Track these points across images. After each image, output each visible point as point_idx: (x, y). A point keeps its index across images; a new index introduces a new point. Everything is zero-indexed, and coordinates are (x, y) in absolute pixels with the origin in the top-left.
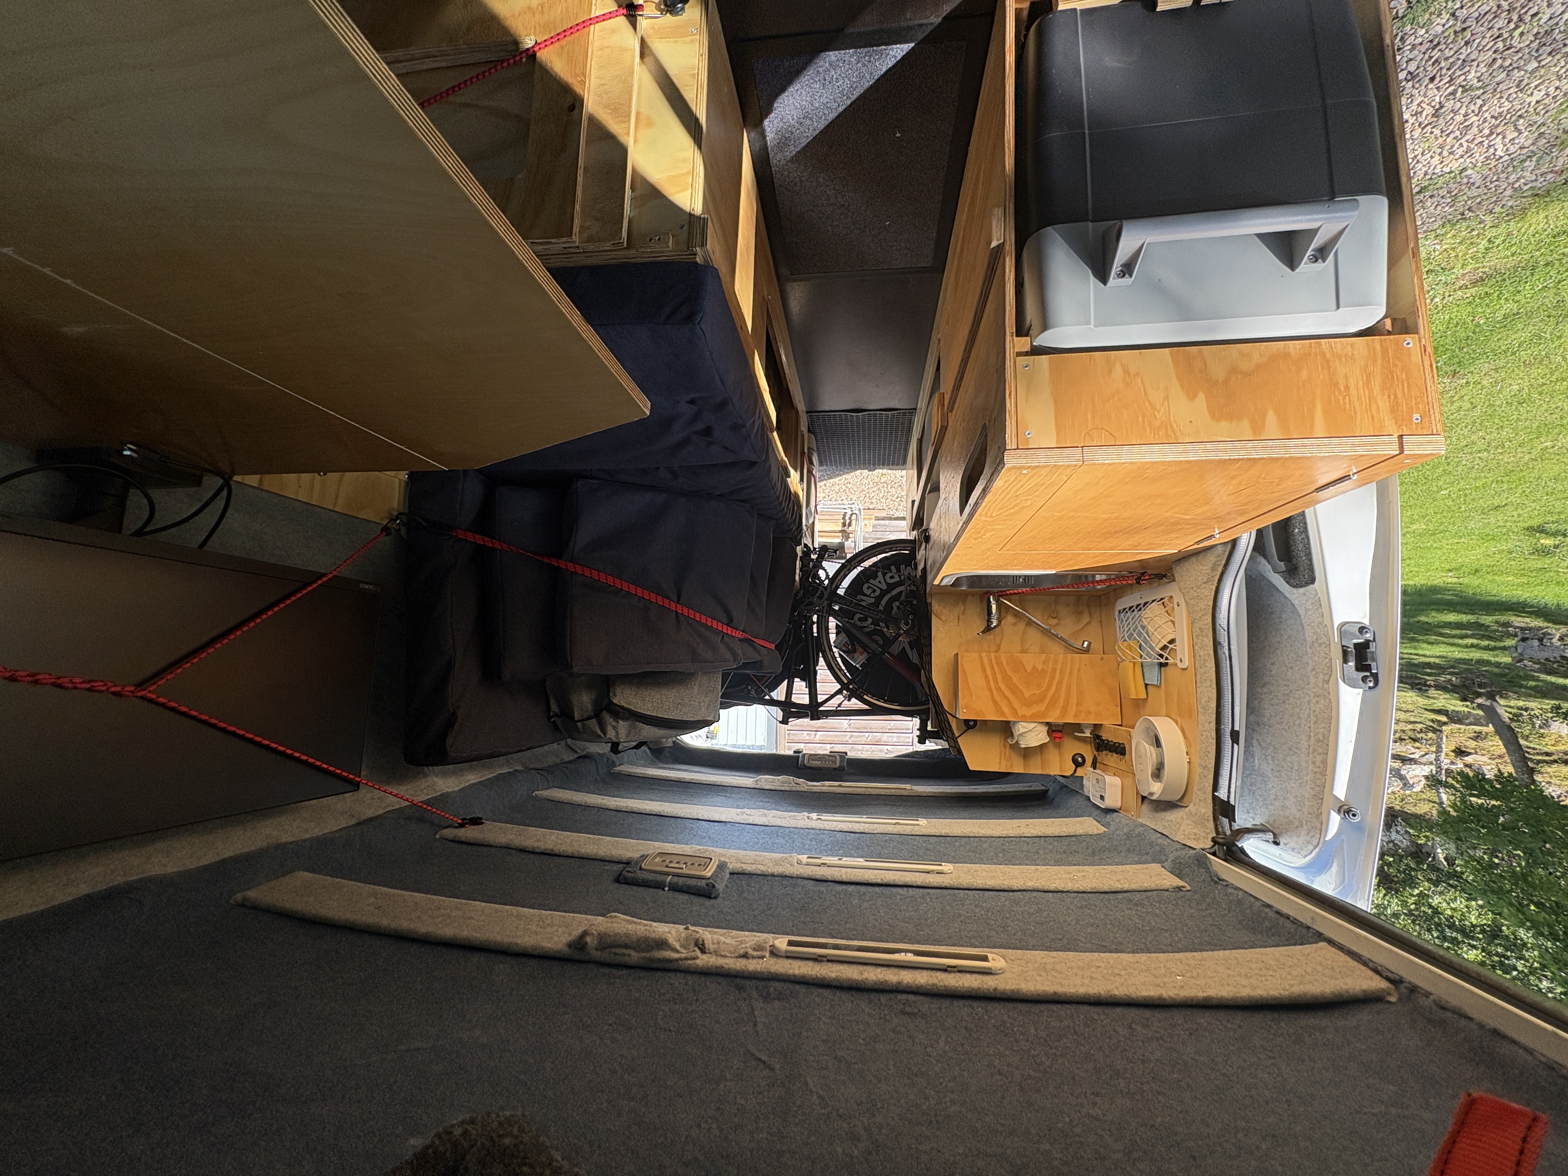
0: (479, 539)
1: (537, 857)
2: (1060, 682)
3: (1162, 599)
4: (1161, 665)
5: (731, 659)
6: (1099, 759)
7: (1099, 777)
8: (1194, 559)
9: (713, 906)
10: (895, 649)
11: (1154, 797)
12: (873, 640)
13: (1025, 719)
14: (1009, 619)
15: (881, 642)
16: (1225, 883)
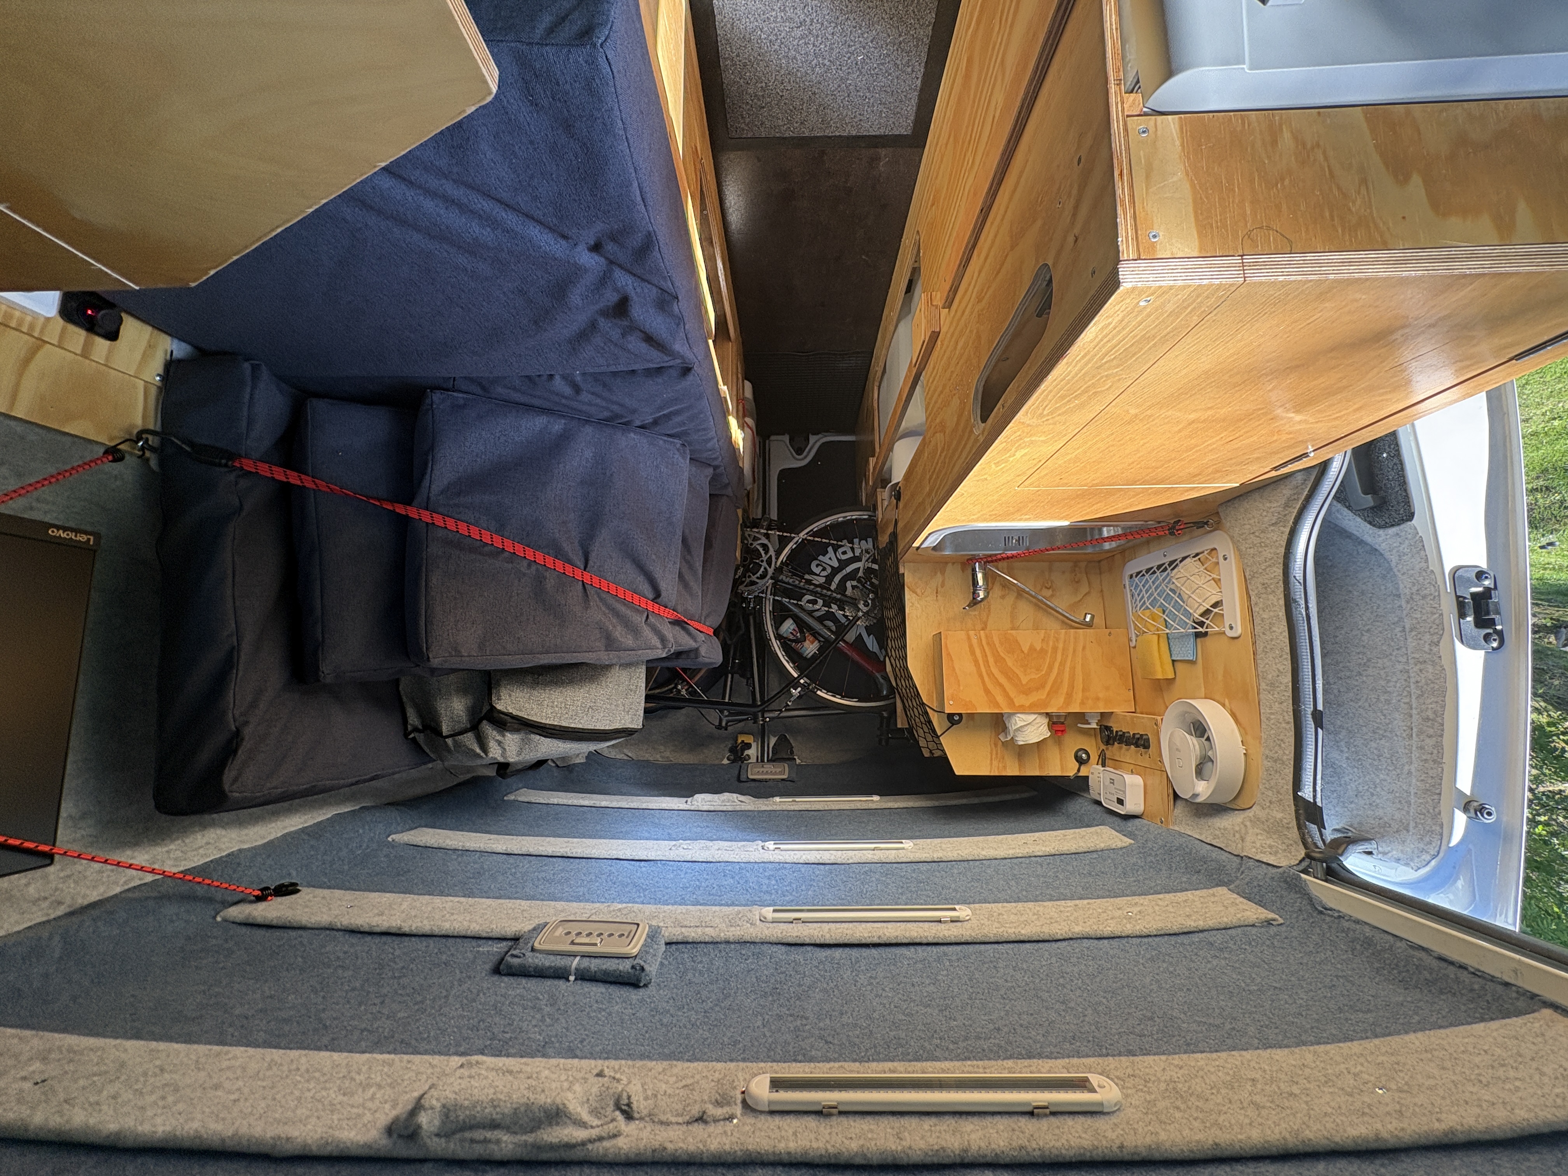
0: (280, 474)
1: (377, 939)
2: (1062, 664)
3: (1197, 555)
4: (1198, 635)
5: (660, 646)
6: (1108, 754)
7: (1113, 776)
8: (1256, 495)
9: (642, 1001)
10: (851, 637)
11: (1200, 800)
12: (825, 626)
13: (1024, 710)
14: (997, 591)
15: (834, 628)
16: (1336, 914)
